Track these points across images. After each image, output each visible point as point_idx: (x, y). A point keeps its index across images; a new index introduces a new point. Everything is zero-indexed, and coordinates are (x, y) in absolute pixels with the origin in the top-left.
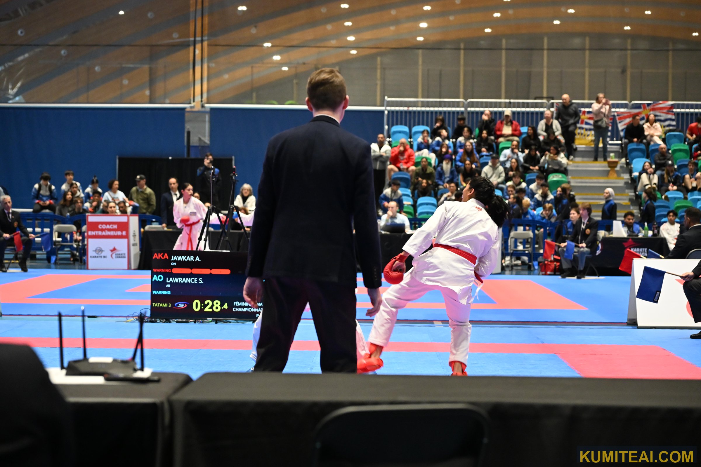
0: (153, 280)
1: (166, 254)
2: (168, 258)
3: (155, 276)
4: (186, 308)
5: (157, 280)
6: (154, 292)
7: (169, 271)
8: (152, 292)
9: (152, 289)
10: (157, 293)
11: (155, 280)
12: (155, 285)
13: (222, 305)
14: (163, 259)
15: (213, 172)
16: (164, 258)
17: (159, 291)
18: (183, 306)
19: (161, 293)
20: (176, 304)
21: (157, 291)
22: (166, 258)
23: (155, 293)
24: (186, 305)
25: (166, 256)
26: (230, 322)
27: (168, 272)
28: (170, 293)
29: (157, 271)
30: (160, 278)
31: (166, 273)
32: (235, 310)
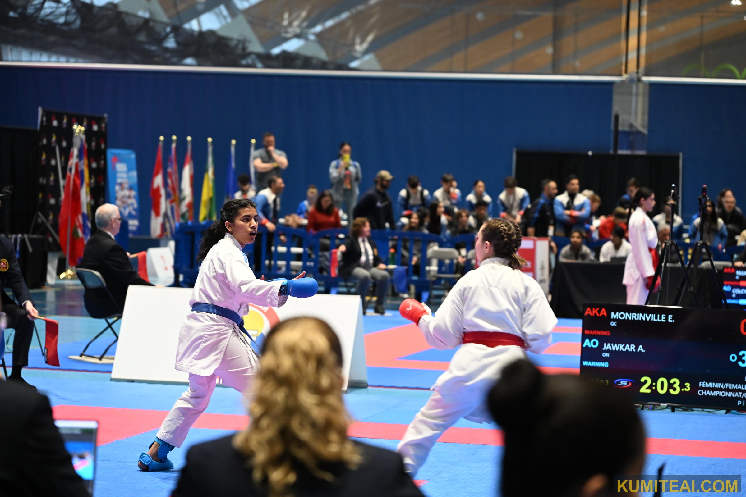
0: (584, 346)
1: (603, 310)
2: (605, 314)
3: (587, 340)
4: (629, 387)
5: (590, 346)
6: (585, 363)
7: (608, 333)
8: (581, 363)
9: (583, 358)
10: (589, 365)
11: (587, 346)
12: (586, 354)
13: (682, 386)
14: (599, 317)
15: (673, 193)
16: (601, 315)
17: (593, 362)
18: (626, 384)
19: (594, 365)
20: (616, 381)
21: (590, 362)
22: (603, 315)
23: (587, 365)
24: (630, 384)
25: (603, 312)
26: (693, 411)
27: (606, 335)
28: (607, 366)
29: (590, 333)
30: (595, 343)
31: (603, 336)
32: (701, 392)
